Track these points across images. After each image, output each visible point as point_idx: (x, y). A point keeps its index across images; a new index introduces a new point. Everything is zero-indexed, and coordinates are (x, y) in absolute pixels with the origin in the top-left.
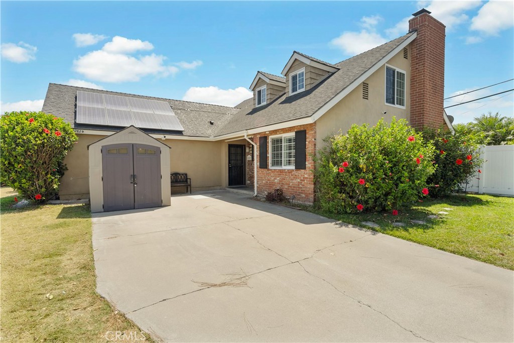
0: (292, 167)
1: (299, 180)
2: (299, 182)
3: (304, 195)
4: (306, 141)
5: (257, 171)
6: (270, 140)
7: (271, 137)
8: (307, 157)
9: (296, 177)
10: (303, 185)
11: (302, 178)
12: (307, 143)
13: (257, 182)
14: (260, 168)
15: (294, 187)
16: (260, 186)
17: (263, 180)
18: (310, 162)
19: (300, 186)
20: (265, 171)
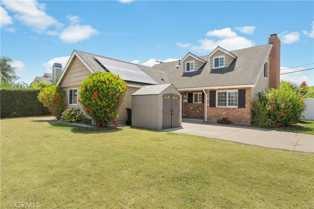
0: (237, 107)
1: (240, 113)
2: (240, 114)
3: (244, 120)
4: (245, 95)
5: (207, 109)
6: (217, 93)
7: (217, 92)
8: (247, 102)
9: (238, 111)
10: (243, 115)
11: (243, 112)
12: (246, 95)
13: (207, 114)
14: (210, 107)
15: (237, 116)
16: (209, 116)
17: (212, 113)
18: (248, 104)
19: (241, 116)
20: (214, 108)
